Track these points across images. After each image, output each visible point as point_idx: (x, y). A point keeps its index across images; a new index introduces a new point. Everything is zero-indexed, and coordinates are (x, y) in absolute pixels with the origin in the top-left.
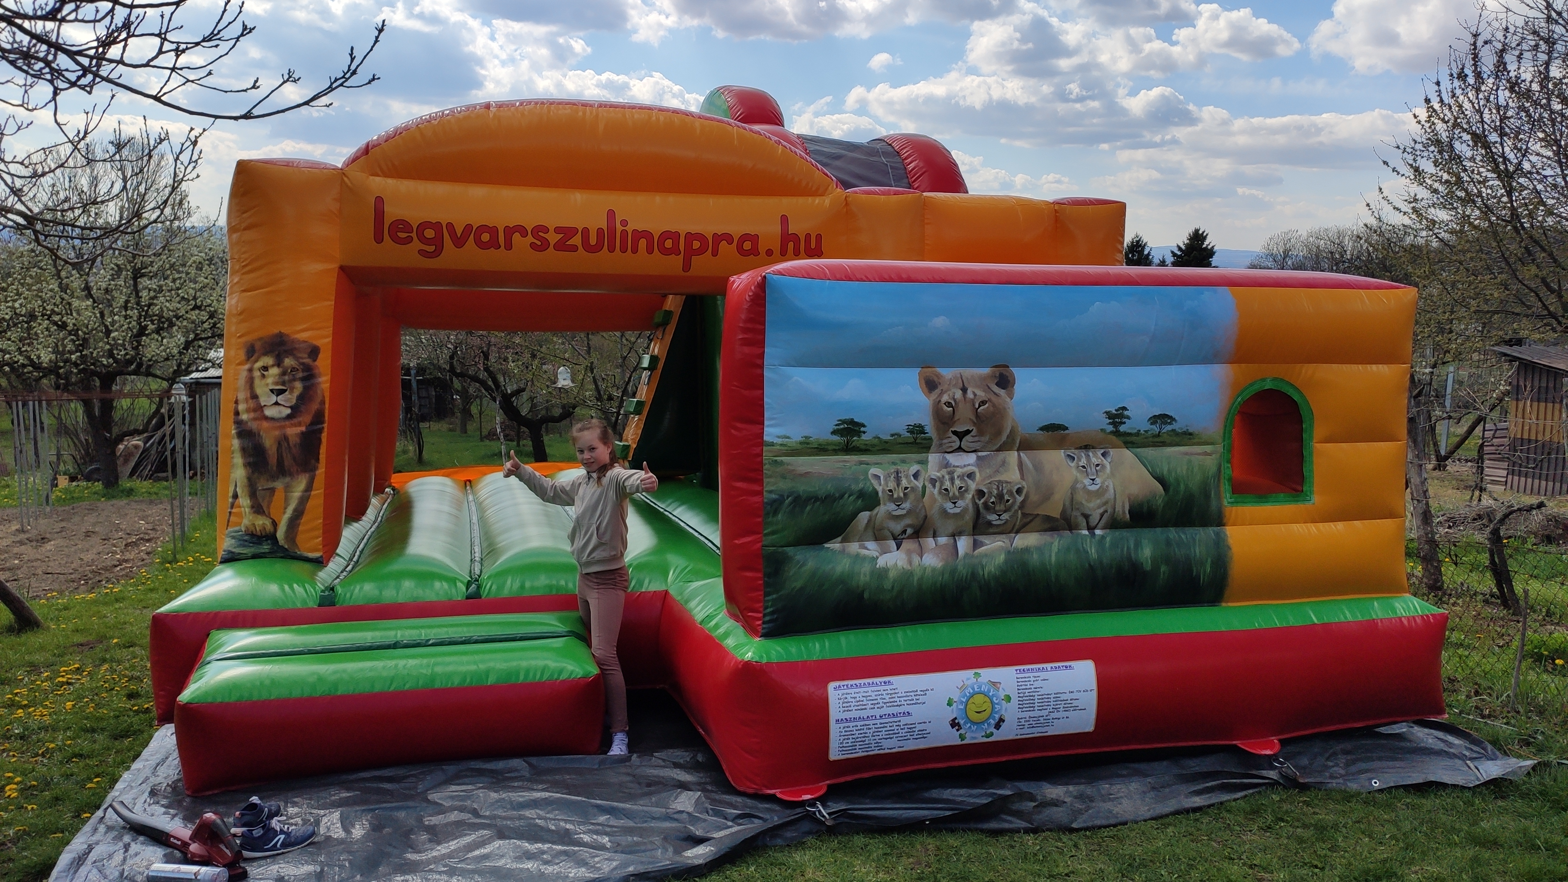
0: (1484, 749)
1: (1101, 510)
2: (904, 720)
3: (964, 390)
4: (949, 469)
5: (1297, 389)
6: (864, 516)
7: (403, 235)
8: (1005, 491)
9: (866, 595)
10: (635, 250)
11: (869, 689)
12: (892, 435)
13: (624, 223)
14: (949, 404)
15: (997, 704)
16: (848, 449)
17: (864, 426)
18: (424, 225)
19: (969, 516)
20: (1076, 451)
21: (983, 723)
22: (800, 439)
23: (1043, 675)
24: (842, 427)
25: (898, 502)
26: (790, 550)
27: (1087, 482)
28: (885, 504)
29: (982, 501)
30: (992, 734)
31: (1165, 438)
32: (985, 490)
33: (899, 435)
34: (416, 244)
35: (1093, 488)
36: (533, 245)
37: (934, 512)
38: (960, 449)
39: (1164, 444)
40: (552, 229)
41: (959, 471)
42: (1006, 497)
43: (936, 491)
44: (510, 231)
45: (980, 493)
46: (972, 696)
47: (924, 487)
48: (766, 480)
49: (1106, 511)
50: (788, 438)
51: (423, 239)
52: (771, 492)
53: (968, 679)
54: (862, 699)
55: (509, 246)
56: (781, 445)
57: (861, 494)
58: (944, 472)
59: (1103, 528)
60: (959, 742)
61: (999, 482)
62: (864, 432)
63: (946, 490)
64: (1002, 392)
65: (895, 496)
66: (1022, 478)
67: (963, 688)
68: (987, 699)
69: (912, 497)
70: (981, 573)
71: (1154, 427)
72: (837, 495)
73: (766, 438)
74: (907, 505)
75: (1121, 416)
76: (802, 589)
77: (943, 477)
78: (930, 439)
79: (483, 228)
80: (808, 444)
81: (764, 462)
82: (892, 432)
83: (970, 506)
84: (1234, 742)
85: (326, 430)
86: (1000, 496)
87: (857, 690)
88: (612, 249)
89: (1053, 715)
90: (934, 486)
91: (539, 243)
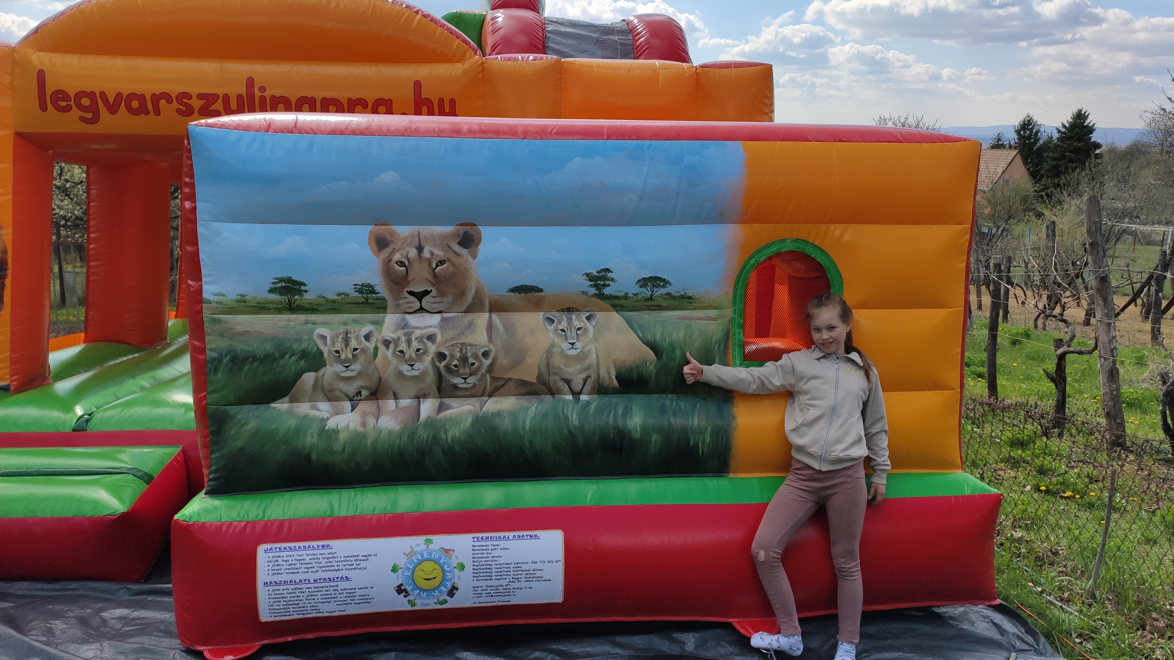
1: (584, 375)
2: (342, 585)
3: (420, 249)
4: (406, 330)
5: (823, 252)
6: (309, 378)
7: (63, 104)
8: (469, 354)
9: (314, 457)
11: (304, 553)
12: (339, 295)
13: (263, 89)
14: (401, 264)
15: (449, 572)
16: (292, 308)
17: (305, 285)
18: (80, 95)
19: (431, 379)
21: (434, 590)
22: (235, 297)
23: (503, 544)
24: (280, 285)
25: (347, 364)
26: (232, 410)
27: (565, 346)
28: (331, 365)
29: (443, 363)
30: (445, 602)
31: (659, 301)
32: (447, 353)
33: (348, 295)
34: (76, 112)
35: (573, 352)
36: (178, 111)
37: (389, 374)
38: (421, 310)
39: (659, 308)
40: (194, 96)
41: (418, 333)
42: (471, 360)
43: (390, 353)
44: (156, 98)
45: (441, 356)
46: (420, 563)
47: (376, 349)
48: (207, 338)
49: (589, 377)
50: (223, 295)
51: (81, 107)
52: (211, 350)
53: (418, 545)
54: (294, 562)
55: (157, 112)
56: (217, 303)
57: (304, 354)
58: (400, 333)
60: (409, 608)
61: (463, 344)
62: (306, 291)
63: (402, 352)
64: (464, 252)
65: (343, 357)
66: (490, 340)
67: (410, 555)
68: (437, 566)
69: (362, 358)
70: (444, 437)
71: (644, 290)
72: (277, 355)
73: (204, 295)
74: (356, 367)
75: (604, 278)
76: (242, 449)
77: (399, 338)
78: (384, 299)
79: (132, 96)
80: (245, 302)
81: (205, 319)
82: (340, 291)
83: (430, 369)
84: (731, 620)
85: (10, 276)
86: (464, 360)
87: (290, 553)
89: (513, 585)
90: (388, 347)
91: (184, 109)
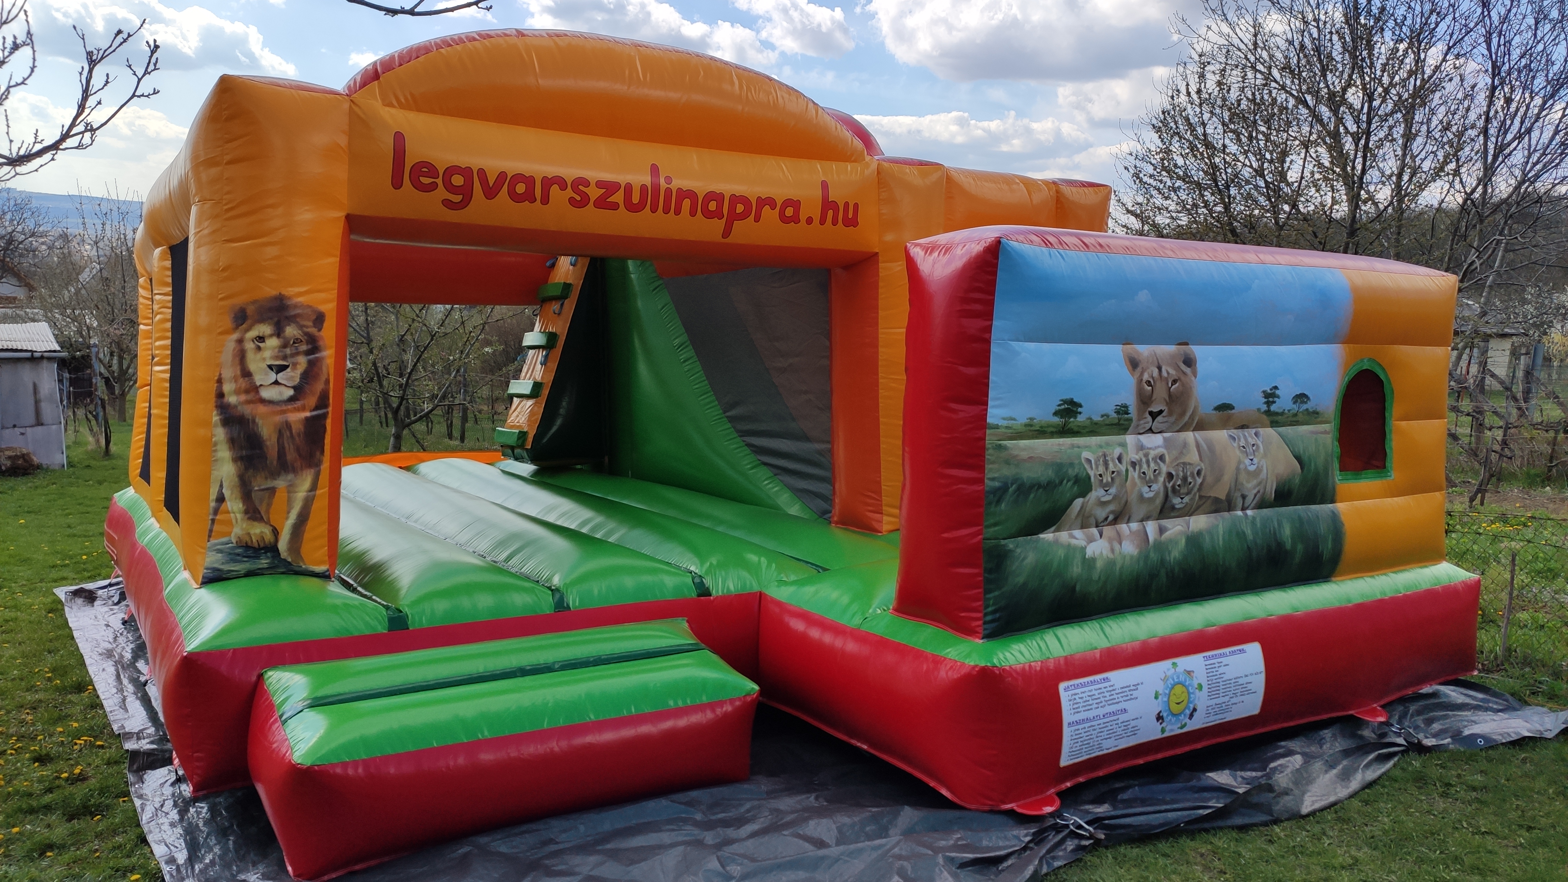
0: (1507, 700)
1: (1255, 491)
2: (1123, 717)
3: (1160, 368)
4: (1144, 451)
5: (1384, 369)
6: (1078, 502)
7: (425, 180)
8: (1189, 473)
9: (1078, 588)
10: (678, 212)
11: (1092, 688)
12: (1102, 416)
13: (668, 180)
14: (1149, 383)
15: (1193, 693)
16: (1064, 431)
17: (1081, 406)
18: (452, 170)
19: (1159, 501)
20: (1235, 431)
21: (1180, 714)
22: (1024, 421)
23: (1224, 660)
24: (1063, 407)
25: (1106, 487)
26: (1010, 544)
27: (1247, 462)
28: (1096, 490)
29: (1171, 483)
30: (1185, 725)
31: (1300, 417)
32: (1174, 473)
33: (1108, 416)
34: (441, 193)
35: (1252, 468)
36: (572, 201)
37: (1133, 498)
38: (1150, 431)
39: (1297, 423)
40: (593, 184)
41: (1152, 453)
42: (1190, 480)
43: (1136, 475)
44: (548, 183)
45: (1170, 476)
46: (1172, 688)
47: (1127, 471)
48: (988, 467)
49: (1259, 492)
50: (1014, 419)
51: (450, 187)
52: (993, 479)
53: (1168, 670)
54: (1088, 698)
55: (545, 200)
56: (1007, 427)
57: (1077, 480)
58: (1141, 454)
59: (1253, 509)
60: (1159, 736)
61: (1184, 464)
62: (1080, 413)
63: (1144, 473)
64: (1188, 370)
65: (1105, 481)
66: (1201, 459)
67: (1165, 680)
68: (1184, 689)
69: (1117, 481)
70: (1168, 558)
71: (1294, 406)
72: (1057, 481)
73: (989, 420)
74: (1113, 490)
75: (1273, 395)
76: (1025, 584)
77: (1141, 460)
78: (1131, 420)
79: (519, 178)
80: (1031, 426)
81: (987, 446)
82: (1103, 413)
83: (1162, 489)
84: (1351, 712)
85: (330, 415)
86: (1185, 479)
87: (1083, 690)
88: (654, 210)
89: (1234, 700)
90: (1134, 469)
91: (578, 198)
